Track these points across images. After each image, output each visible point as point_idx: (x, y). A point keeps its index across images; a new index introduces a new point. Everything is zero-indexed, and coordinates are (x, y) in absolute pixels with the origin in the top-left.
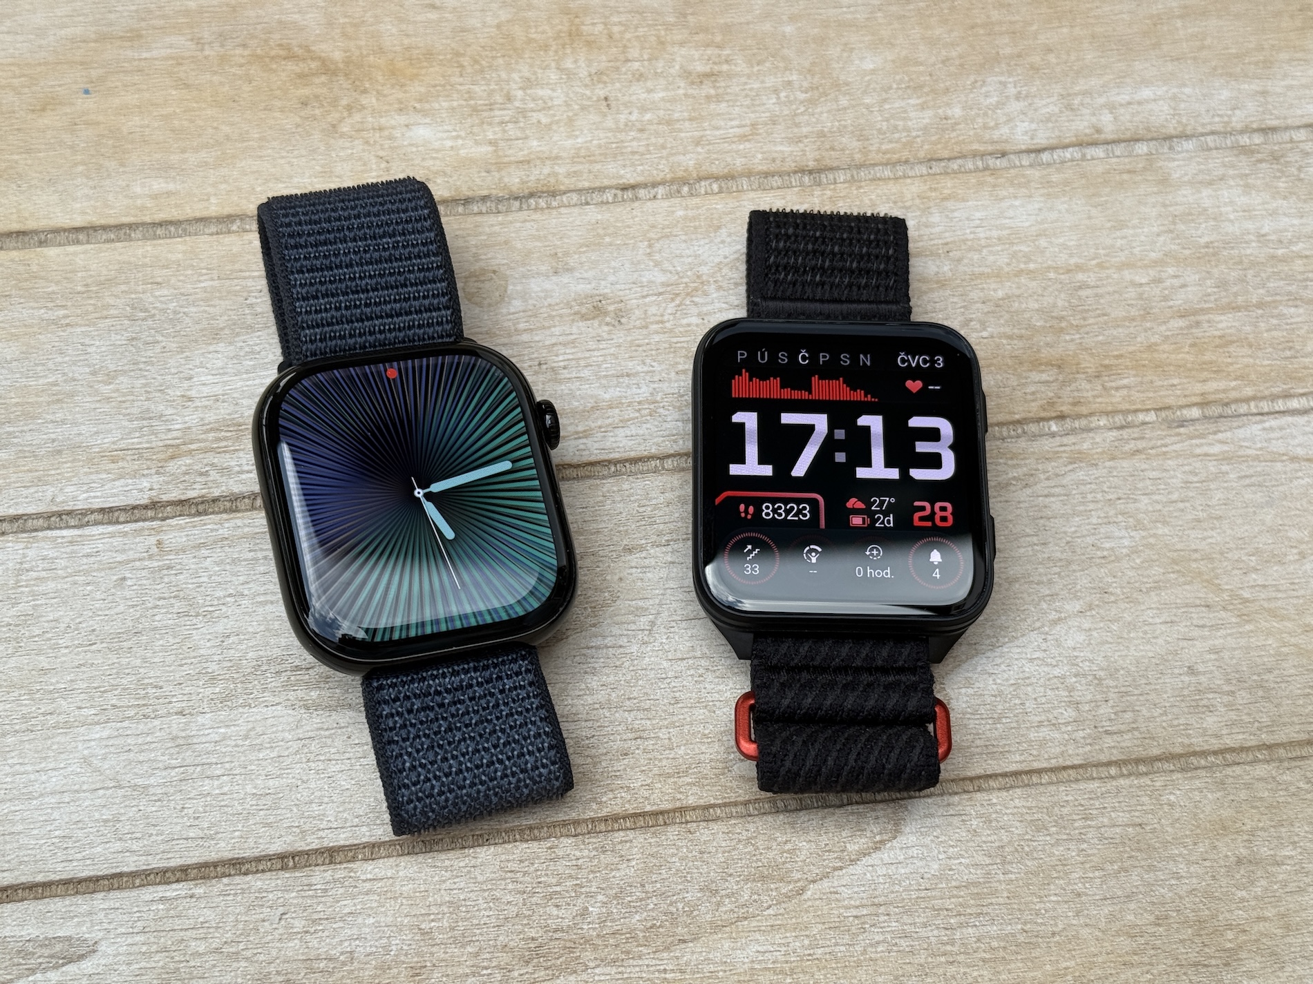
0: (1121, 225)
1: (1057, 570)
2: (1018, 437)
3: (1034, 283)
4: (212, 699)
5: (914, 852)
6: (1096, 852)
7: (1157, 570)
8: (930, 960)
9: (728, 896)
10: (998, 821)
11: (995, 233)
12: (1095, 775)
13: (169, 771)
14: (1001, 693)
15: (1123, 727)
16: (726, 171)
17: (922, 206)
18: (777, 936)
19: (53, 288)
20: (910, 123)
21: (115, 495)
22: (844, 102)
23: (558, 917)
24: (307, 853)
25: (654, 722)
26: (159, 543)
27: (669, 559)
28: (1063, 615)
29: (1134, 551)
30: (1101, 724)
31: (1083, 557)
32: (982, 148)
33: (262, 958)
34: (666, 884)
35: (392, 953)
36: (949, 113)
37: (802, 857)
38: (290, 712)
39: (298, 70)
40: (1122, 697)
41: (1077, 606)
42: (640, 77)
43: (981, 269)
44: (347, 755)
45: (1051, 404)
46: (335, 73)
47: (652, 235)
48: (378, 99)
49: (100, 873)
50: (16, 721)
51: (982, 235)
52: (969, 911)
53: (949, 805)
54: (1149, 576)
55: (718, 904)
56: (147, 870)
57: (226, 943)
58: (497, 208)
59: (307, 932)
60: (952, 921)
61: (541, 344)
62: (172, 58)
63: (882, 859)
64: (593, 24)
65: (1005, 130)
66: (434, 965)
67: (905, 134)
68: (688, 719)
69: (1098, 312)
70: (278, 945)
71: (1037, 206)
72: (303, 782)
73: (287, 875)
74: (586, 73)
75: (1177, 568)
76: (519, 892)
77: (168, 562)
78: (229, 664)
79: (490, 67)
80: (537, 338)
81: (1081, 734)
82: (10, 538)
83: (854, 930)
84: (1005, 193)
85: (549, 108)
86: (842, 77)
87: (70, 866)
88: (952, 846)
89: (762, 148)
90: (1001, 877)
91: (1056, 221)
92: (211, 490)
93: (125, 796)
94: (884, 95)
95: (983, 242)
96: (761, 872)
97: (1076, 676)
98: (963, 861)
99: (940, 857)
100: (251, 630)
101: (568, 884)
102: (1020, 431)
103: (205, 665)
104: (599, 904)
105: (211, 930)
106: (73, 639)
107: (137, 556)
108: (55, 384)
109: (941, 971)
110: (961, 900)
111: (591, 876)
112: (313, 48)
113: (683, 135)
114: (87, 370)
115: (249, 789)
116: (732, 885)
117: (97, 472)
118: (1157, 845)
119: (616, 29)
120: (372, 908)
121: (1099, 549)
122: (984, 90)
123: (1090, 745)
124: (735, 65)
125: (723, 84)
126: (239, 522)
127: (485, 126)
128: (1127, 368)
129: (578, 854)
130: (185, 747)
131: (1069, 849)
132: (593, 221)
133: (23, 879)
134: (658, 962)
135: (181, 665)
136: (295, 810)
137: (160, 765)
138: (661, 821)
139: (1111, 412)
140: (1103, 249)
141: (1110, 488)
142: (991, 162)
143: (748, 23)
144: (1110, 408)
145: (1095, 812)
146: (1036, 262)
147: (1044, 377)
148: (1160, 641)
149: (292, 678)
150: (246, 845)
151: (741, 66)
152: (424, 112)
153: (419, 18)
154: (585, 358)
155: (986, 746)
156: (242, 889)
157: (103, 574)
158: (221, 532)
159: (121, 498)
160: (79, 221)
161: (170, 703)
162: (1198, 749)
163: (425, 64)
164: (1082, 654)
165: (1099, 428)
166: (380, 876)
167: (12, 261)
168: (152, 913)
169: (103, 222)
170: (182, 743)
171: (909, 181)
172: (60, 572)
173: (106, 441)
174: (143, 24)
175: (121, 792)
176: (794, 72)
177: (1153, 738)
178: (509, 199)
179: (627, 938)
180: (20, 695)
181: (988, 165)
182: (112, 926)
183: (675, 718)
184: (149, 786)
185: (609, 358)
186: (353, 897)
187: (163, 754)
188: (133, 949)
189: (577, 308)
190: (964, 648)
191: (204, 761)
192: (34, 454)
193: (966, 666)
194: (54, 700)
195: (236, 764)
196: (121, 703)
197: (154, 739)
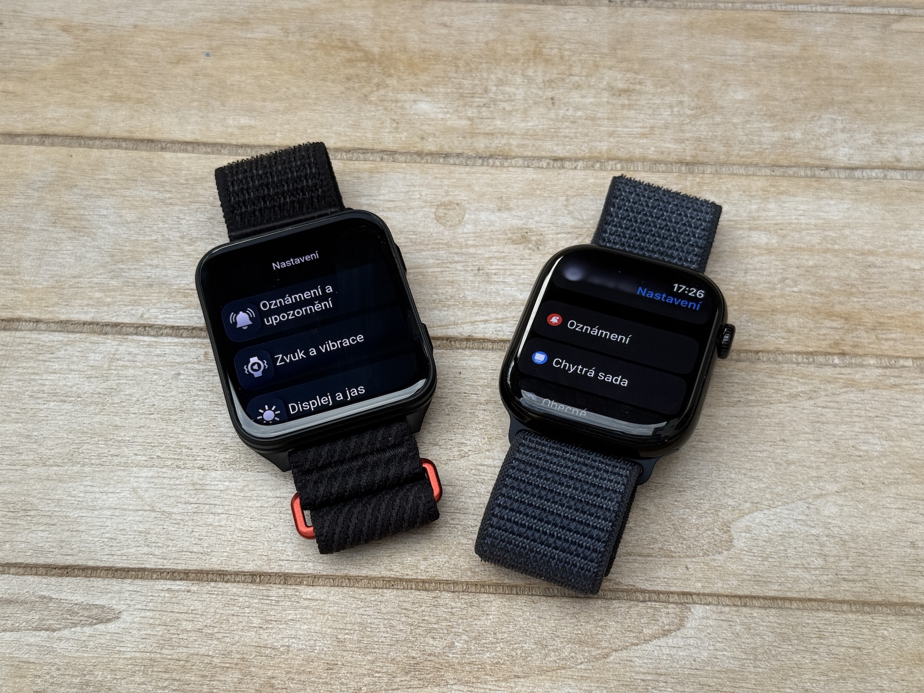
0: (906, 227)
1: (824, 460)
2: (809, 363)
3: (836, 260)
4: (223, 462)
5: (692, 641)
6: (824, 662)
7: (897, 471)
9: (553, 651)
10: (755, 630)
11: (813, 221)
12: (831, 608)
13: (188, 505)
14: (770, 541)
15: (856, 578)
16: (628, 156)
17: (763, 196)
18: (584, 684)
19: (165, 179)
20: (763, 139)
21: (182, 318)
22: (718, 119)
23: (433, 646)
24: (270, 575)
26: (205, 354)
28: (824, 492)
29: (883, 455)
30: (841, 573)
31: (845, 454)
32: (812, 162)
33: (228, 640)
34: (512, 635)
35: (316, 651)
36: (792, 135)
37: (610, 632)
39: (348, 56)
40: (859, 556)
41: (834, 487)
42: (578, 87)
43: (799, 244)
45: (837, 344)
46: (372, 61)
47: (569, 193)
48: (398, 82)
49: (131, 566)
50: (93, 457)
51: (803, 221)
53: (721, 612)
54: (891, 474)
55: (546, 655)
56: (162, 569)
57: (206, 626)
58: (466, 163)
59: (261, 628)
61: (481, 256)
62: (265, 39)
63: (667, 643)
64: (551, 48)
65: (830, 152)
66: (343, 665)
67: (758, 146)
69: (881, 285)
70: (240, 633)
71: (846, 207)
72: (275, 526)
73: (254, 587)
74: (541, 80)
75: (912, 471)
76: (408, 624)
79: (477, 69)
80: (479, 252)
81: (825, 577)
82: (110, 337)
83: (640, 689)
84: (824, 195)
85: (512, 101)
86: (719, 103)
87: (111, 559)
88: (719, 642)
89: (655, 143)
90: (752, 669)
91: (859, 218)
93: (155, 518)
94: (747, 118)
95: (803, 227)
96: (580, 638)
97: (827, 536)
98: (726, 653)
99: (710, 648)
101: (443, 624)
102: (811, 360)
103: (223, 439)
104: (462, 641)
105: (197, 616)
106: (139, 409)
107: (190, 360)
108: (156, 241)
110: (720, 680)
111: (460, 621)
112: (360, 43)
113: (602, 128)
114: (178, 235)
115: (238, 525)
116: (558, 643)
117: (173, 302)
118: (870, 665)
119: (566, 53)
120: (307, 619)
121: (857, 449)
122: (819, 123)
123: (831, 586)
124: (645, 86)
125: (634, 98)
127: (467, 107)
128: (896, 326)
129: (453, 604)
130: (200, 491)
131: (804, 657)
132: (530, 179)
133: (80, 562)
134: (497, 688)
135: (207, 436)
136: (266, 544)
137: (182, 500)
138: (514, 591)
139: (880, 355)
140: (890, 242)
141: (871, 408)
142: (818, 172)
143: (658, 59)
144: (879, 353)
145: (827, 634)
146: (839, 244)
147: (834, 324)
148: (893, 521)
150: (230, 563)
151: (649, 87)
152: (428, 94)
153: (434, 32)
154: (511, 269)
155: (754, 575)
156: (223, 592)
157: (166, 369)
159: (187, 321)
160: (189, 138)
161: (196, 460)
162: (909, 601)
163: (433, 62)
164: (834, 522)
165: (870, 365)
166: (316, 598)
167: (141, 158)
168: (160, 598)
169: (204, 140)
170: (199, 488)
171: (756, 178)
172: (138, 364)
173: (182, 282)
174: (252, 16)
175: (153, 514)
176: (685, 95)
177: (878, 589)
178: (475, 157)
179: (479, 668)
180: (99, 441)
181: (815, 174)
182: (133, 603)
184: (173, 513)
185: (526, 272)
186: (296, 609)
187: (185, 494)
188: (143, 620)
189: (510, 235)
190: (748, 505)
191: (211, 502)
192: (134, 285)
193: (747, 517)
194: (120, 447)
195: (232, 507)
196: (164, 456)
197: (181, 483)
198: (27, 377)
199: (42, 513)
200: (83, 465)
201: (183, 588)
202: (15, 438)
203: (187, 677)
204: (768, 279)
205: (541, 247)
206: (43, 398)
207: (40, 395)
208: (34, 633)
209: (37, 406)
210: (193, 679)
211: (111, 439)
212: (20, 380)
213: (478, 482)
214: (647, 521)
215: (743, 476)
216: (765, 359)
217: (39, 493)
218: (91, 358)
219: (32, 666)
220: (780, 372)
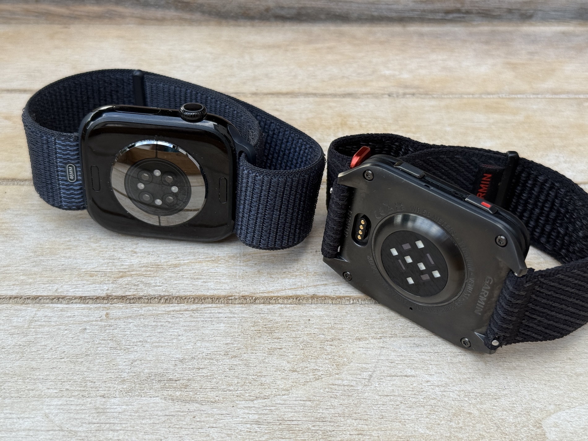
4: (121, 391)
13: (91, 425)
14: (575, 432)
21: (88, 291)
25: (369, 427)
26: (107, 314)
27: (381, 345)
38: (163, 401)
44: (192, 426)
50: (13, 392)
68: (390, 427)
72: (165, 438)
77: (110, 323)
78: (134, 374)
82: (30, 306)
92: (139, 293)
93: (64, 436)
100: (149, 359)
103: (121, 374)
106: (52, 355)
107: (94, 319)
108: (69, 241)
117: (82, 280)
126: (151, 308)
130: (102, 414)
135: (108, 373)
137: (87, 421)
143: (428, 125)
149: (167, 384)
157: (75, 326)
158: (140, 311)
159: (92, 292)
161: (98, 390)
170: (100, 411)
172: (52, 323)
173: (90, 267)
175: (62, 433)
180: (18, 379)
183: (382, 426)
184: (78, 431)
187: (89, 416)
190: (552, 407)
191: (112, 422)
192: (51, 270)
193: (553, 416)
194: (35, 383)
195: (129, 425)
196: (72, 389)
197: (86, 408)
211: (28, 378)
213: (331, 397)
214: (473, 422)
218: (14, 321)
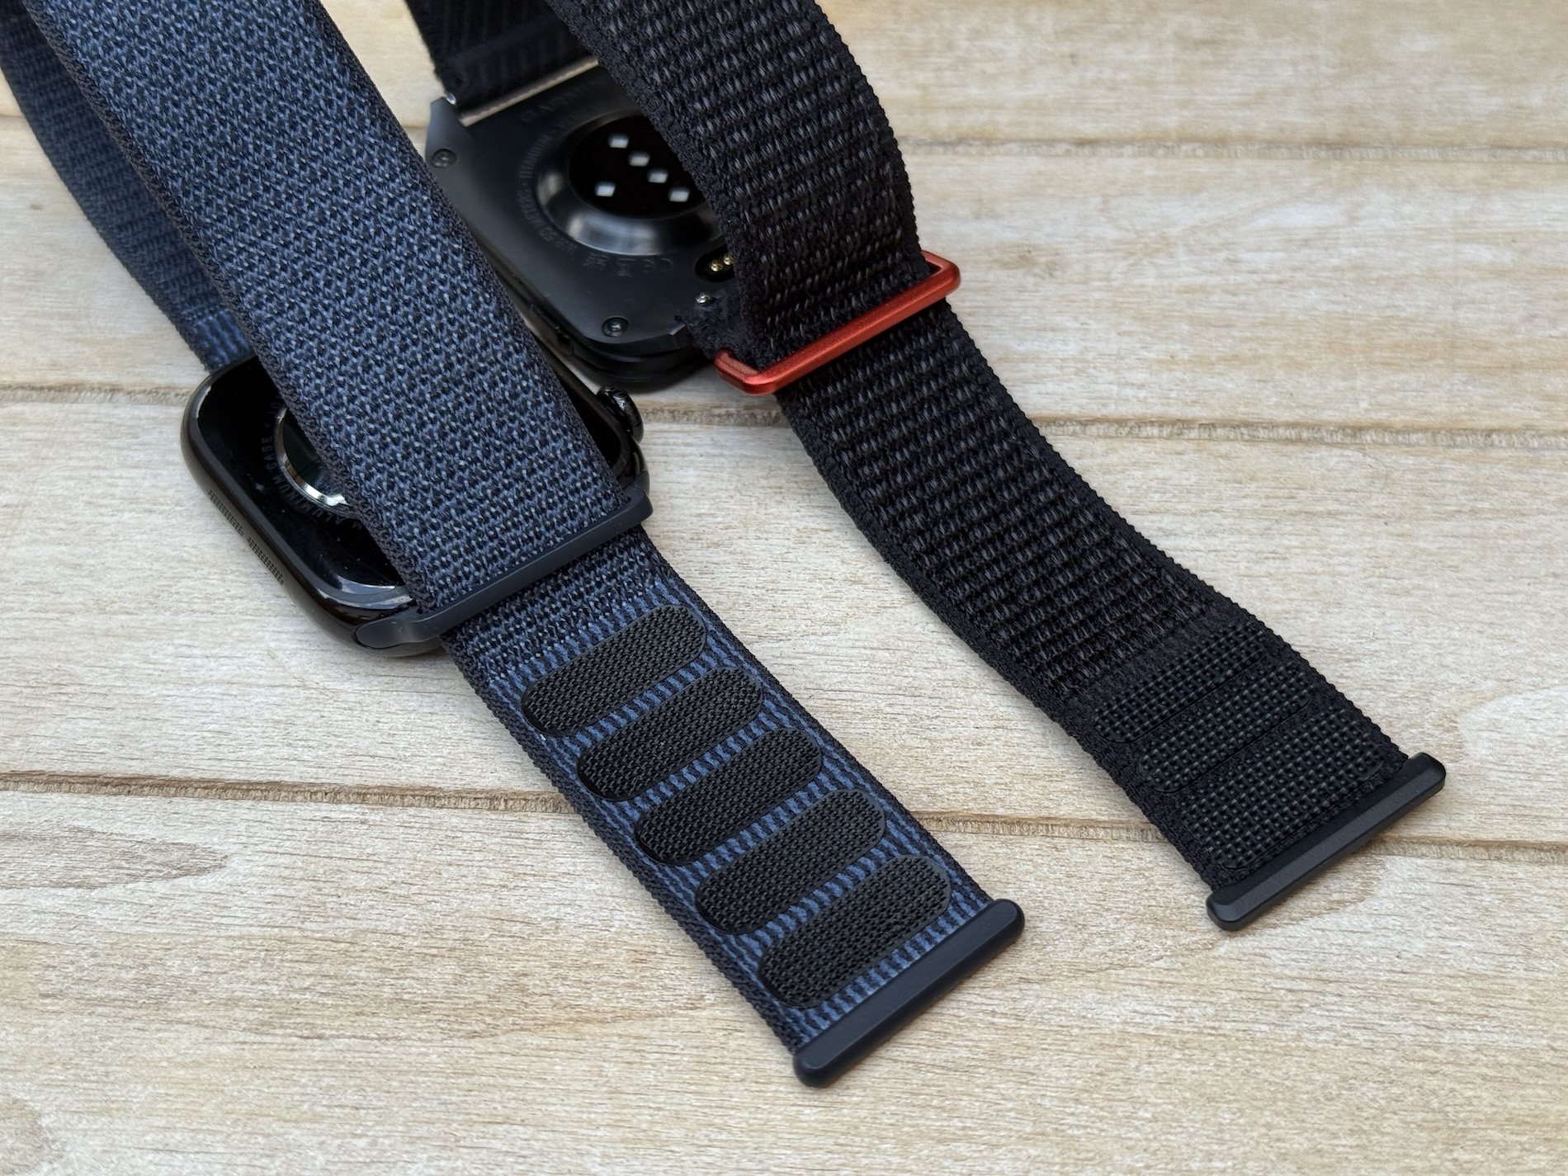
5: (1391, 921)
8: (1399, 1063)
9: (1100, 935)
10: (1524, 902)
13: (371, 678)
16: (1217, 135)
17: (1478, 192)
18: (1167, 997)
20: (1470, 108)
22: (1384, 80)
24: (526, 796)
33: (437, 907)
35: (613, 930)
36: (1525, 102)
42: (1119, 37)
43: (1556, 264)
47: (1109, 191)
49: (254, 779)
50: (196, 600)
51: (1559, 229)
52: (1466, 1009)
53: (1449, 870)
55: (1085, 944)
56: (314, 785)
57: (394, 882)
59: (503, 886)
60: (1439, 1019)
63: (1337, 923)
66: (667, 953)
67: (1461, 118)
70: (463, 895)
73: (493, 817)
74: (1051, 30)
79: (933, 16)
83: (1284, 1006)
85: (999, 60)
86: (1385, 57)
87: (217, 765)
88: (1449, 923)
89: (1267, 117)
90: (1523, 974)
93: (308, 698)
94: (1438, 78)
95: (1561, 237)
96: (1154, 913)
98: (1464, 944)
99: (1430, 934)
105: (378, 865)
109: (1415, 1081)
110: (1456, 993)
113: (1166, 97)
116: (1108, 922)
120: (596, 872)
124: (1244, 35)
125: (1224, 52)
127: (916, 71)
132: (1035, 171)
133: (154, 772)
137: (361, 671)
138: (1016, 830)
150: (448, 775)
151: (1251, 36)
155: (1514, 806)
156: (431, 824)
168: (307, 834)
171: (1462, 165)
175: (303, 693)
176: (1319, 47)
182: (252, 841)
184: (341, 691)
185: (1030, 310)
188: (271, 871)
189: (997, 255)
190: (1490, 684)
191: (418, 674)
193: (1491, 705)
198: (85, 473)
199: (89, 690)
200: (176, 613)
201: (353, 817)
202: (50, 569)
203: (352, 970)
204: (1500, 316)
205: (1057, 274)
206: (111, 505)
207: (106, 502)
208: (53, 891)
209: (100, 519)
210: (363, 974)
212: (70, 478)
215: (1476, 636)
216: (1504, 444)
217: (89, 657)
219: (42, 949)
220: (1537, 463)
